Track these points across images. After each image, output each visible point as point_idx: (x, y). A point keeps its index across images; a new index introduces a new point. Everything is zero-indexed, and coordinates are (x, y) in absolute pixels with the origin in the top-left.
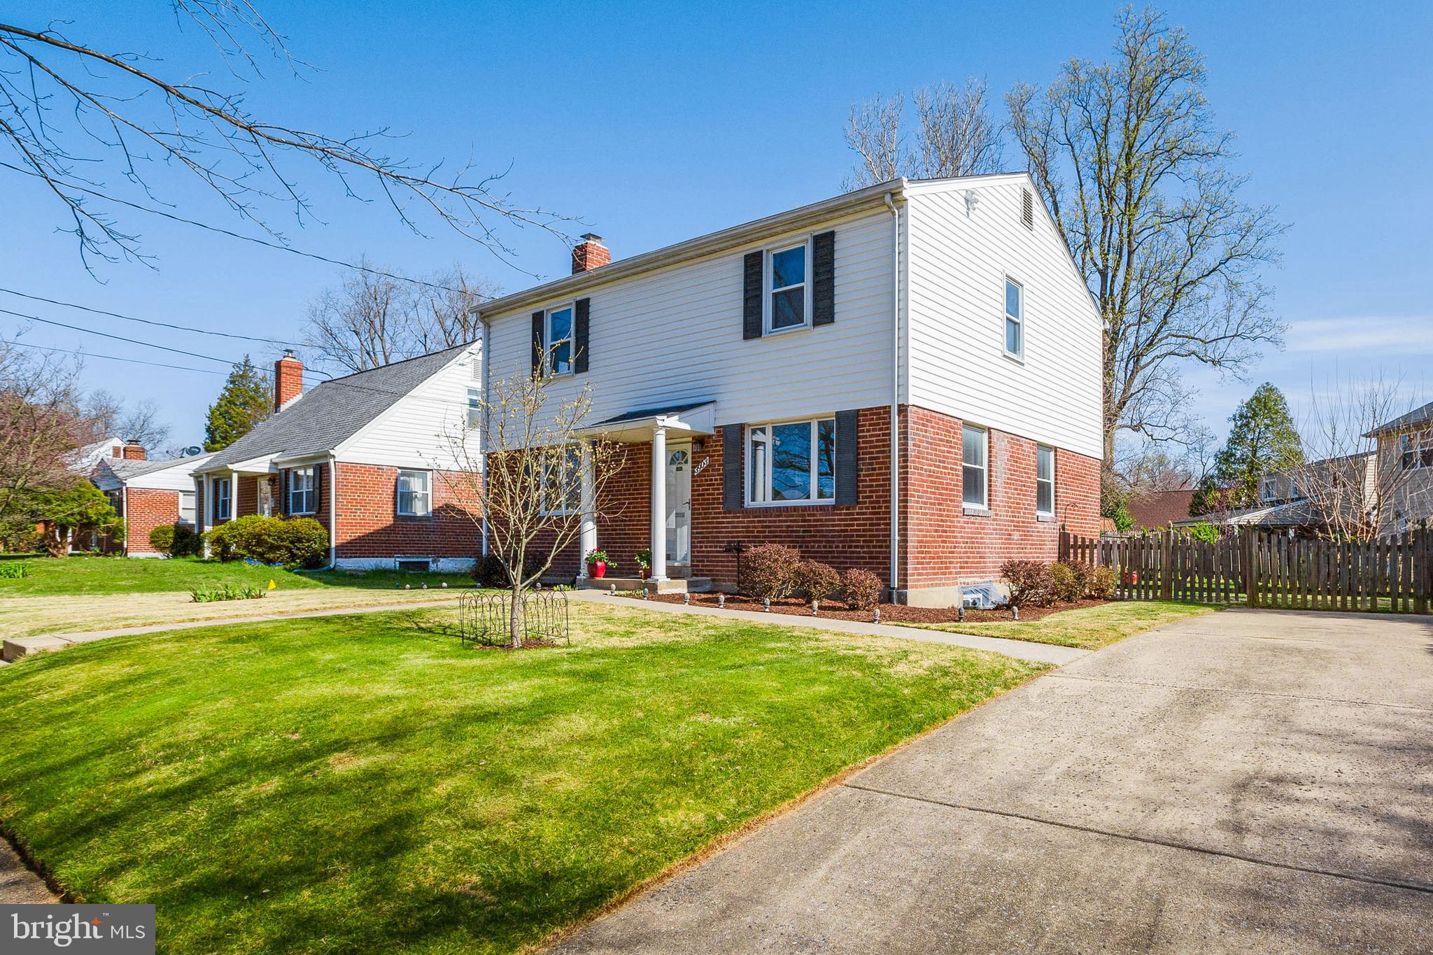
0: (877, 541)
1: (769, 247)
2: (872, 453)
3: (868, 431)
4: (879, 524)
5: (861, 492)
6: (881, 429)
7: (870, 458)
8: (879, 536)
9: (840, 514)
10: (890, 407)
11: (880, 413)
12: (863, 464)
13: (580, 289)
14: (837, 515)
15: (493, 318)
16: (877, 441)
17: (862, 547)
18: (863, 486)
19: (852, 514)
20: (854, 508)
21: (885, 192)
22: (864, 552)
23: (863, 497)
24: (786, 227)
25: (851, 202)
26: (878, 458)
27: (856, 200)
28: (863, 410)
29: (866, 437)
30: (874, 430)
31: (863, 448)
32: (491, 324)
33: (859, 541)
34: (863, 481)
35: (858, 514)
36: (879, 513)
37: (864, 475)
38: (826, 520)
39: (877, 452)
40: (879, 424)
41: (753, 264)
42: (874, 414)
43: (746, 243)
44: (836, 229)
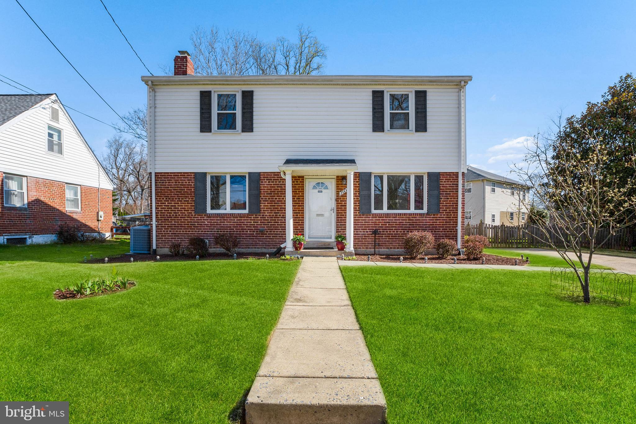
0: (449, 229)
1: (388, 90)
2: (447, 192)
3: (445, 182)
4: (450, 222)
5: (441, 208)
6: (451, 182)
7: (446, 194)
8: (450, 227)
9: (430, 217)
10: (458, 173)
11: (451, 175)
12: (442, 196)
13: (248, 84)
14: (428, 217)
15: (159, 87)
16: (449, 187)
17: (442, 232)
18: (442, 206)
19: (437, 217)
20: (437, 215)
21: (462, 80)
22: (442, 234)
23: (442, 210)
24: (403, 83)
25: (444, 80)
26: (450, 194)
27: (447, 80)
28: (442, 173)
29: (444, 184)
30: (448, 182)
31: (442, 189)
32: (156, 90)
33: (440, 229)
34: (442, 203)
35: (439, 217)
36: (450, 217)
37: (443, 201)
38: (422, 220)
39: (449, 192)
40: (450, 179)
41: (378, 96)
42: (448, 175)
43: (379, 85)
44: (427, 90)
